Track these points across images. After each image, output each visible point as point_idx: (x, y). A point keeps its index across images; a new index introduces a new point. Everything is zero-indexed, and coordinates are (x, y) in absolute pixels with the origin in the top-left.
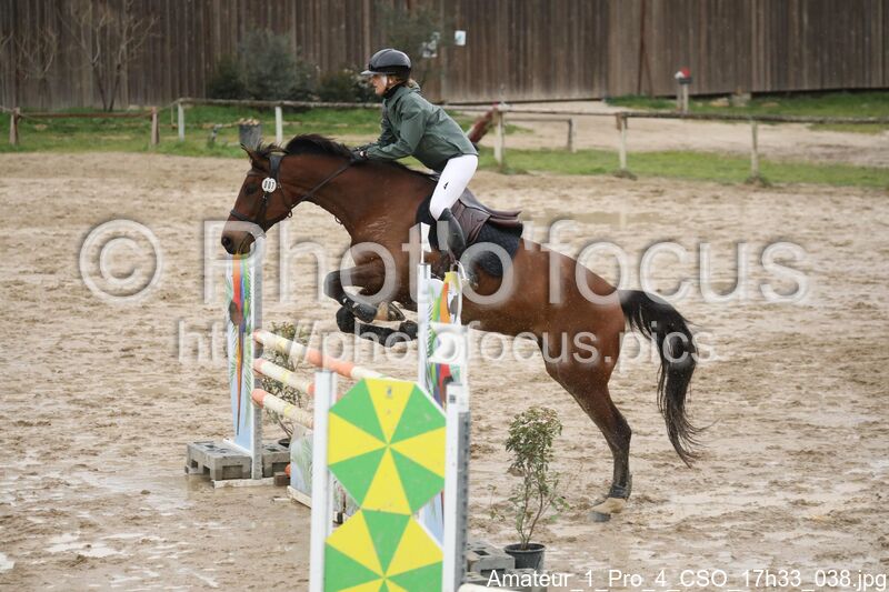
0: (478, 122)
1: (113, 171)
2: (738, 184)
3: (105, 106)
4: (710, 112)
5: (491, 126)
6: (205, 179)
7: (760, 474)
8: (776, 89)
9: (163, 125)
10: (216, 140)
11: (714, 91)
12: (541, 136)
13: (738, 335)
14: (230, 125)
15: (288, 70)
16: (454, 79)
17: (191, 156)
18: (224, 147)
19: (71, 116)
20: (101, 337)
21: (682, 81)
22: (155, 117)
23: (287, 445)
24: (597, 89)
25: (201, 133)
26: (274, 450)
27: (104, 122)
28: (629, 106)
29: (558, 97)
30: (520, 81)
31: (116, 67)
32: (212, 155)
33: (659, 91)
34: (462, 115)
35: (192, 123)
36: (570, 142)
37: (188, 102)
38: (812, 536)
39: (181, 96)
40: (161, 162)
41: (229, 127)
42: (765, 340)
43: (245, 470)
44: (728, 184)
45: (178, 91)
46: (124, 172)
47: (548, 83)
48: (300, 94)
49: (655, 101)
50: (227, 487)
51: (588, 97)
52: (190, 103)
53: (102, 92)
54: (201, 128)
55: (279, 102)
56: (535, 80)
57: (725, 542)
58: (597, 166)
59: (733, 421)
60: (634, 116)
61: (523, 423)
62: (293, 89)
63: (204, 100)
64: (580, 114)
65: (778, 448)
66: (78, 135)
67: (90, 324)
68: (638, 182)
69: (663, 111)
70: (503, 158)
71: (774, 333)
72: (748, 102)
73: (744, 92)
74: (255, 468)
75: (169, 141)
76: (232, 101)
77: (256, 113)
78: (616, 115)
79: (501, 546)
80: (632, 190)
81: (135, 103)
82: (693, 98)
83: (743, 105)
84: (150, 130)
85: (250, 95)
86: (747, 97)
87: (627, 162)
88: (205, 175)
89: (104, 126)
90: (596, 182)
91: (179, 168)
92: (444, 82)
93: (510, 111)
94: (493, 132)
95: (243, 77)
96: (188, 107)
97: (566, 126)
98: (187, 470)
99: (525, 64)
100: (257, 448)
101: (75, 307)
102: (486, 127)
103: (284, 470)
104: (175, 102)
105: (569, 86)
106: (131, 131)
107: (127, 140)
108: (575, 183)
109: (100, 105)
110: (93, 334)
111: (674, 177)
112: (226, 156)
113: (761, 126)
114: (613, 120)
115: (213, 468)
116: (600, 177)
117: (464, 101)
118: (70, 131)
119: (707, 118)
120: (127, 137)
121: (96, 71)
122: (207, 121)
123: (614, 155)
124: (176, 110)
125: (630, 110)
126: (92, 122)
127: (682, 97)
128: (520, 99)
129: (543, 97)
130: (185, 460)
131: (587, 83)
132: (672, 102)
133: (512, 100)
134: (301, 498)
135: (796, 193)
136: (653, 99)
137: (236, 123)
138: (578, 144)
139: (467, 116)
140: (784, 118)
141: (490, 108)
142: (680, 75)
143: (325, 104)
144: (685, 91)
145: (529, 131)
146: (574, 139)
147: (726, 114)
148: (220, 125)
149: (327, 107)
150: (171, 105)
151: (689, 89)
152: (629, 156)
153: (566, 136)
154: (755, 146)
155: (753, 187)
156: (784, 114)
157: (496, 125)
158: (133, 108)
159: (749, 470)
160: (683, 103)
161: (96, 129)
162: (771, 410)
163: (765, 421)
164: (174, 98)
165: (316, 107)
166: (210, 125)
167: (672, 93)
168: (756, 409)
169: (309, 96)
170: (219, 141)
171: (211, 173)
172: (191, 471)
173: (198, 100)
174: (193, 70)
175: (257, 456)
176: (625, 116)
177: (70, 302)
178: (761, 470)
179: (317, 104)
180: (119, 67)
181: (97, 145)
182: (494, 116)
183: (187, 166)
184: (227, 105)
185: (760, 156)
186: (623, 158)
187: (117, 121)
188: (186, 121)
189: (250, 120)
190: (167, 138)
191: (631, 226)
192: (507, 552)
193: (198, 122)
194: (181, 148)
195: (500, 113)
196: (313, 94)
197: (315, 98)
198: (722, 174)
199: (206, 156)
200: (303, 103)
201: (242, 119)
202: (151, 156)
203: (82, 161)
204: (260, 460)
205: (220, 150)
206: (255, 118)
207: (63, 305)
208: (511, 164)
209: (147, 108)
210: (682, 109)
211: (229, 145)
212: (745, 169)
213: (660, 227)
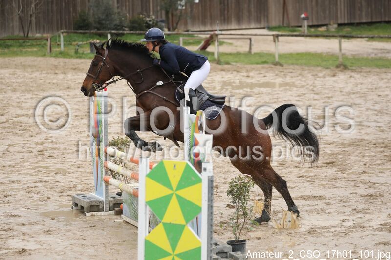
0: (206, 40)
1: (29, 66)
2: (332, 68)
3: (25, 35)
4: (318, 33)
5: (212, 42)
6: (75, 69)
7: (348, 206)
8: (349, 22)
9: (52, 43)
10: (79, 50)
11: (320, 23)
12: (236, 46)
13: (335, 140)
14: (85, 43)
15: (113, 16)
16: (194, 19)
17: (67, 58)
18: (83, 53)
19: (9, 39)
20: (27, 145)
21: (304, 19)
22: (49, 39)
23: (120, 195)
24: (263, 23)
25: (72, 47)
26: (114, 198)
27: (24, 42)
28: (279, 31)
29: (244, 27)
30: (225, 20)
31: (29, 16)
32: (77, 57)
33: (293, 24)
34: (197, 36)
35: (67, 42)
36: (250, 48)
37: (65, 32)
38: (373, 235)
39: (61, 29)
40: (53, 61)
41: (84, 44)
42: (348, 142)
43: (101, 207)
44: (328, 68)
45: (60, 27)
46: (35, 66)
47: (239, 21)
48: (119, 28)
49: (291, 29)
50: (92, 215)
51: (259, 27)
52: (66, 32)
53: (23, 28)
54: (71, 45)
55: (109, 31)
56: (233, 19)
57: (332, 238)
58: (264, 60)
59: (333, 181)
60: (282, 35)
61: (235, 182)
62: (116, 25)
63: (73, 31)
64: (256, 35)
65: (356, 193)
66: (11, 49)
67: (22, 139)
68: (284, 67)
69: (295, 33)
70: (219, 57)
71: (352, 139)
72: (336, 29)
73: (334, 24)
74: (106, 206)
75: (56, 51)
76: (86, 31)
77: (98, 37)
78: (273, 35)
79: (225, 241)
80: (281, 72)
81: (39, 33)
82: (310, 27)
83: (334, 30)
84: (47, 46)
85: (95, 28)
86: (336, 26)
87: (279, 58)
88: (74, 67)
89: (24, 44)
90: (263, 68)
91: (61, 64)
92: (189, 21)
93: (222, 34)
94: (214, 44)
95: (91, 20)
96: (65, 34)
97: (248, 41)
98: (73, 208)
99: (228, 11)
100: (106, 197)
101: (14, 131)
102: (210, 42)
103: (119, 207)
104: (59, 32)
105: (249, 22)
106: (37, 47)
107: (36, 51)
108: (253, 69)
109: (22, 34)
110: (24, 144)
111: (301, 65)
112: (84, 58)
113: (343, 40)
114: (272, 38)
115: (85, 206)
116: (266, 66)
117: (198, 30)
118: (8, 47)
119: (317, 36)
120: (35, 49)
121: (20, 18)
122: (75, 41)
123: (272, 55)
124: (59, 36)
125: (280, 33)
126: (19, 43)
127: (304, 27)
128: (226, 28)
129: (237, 28)
130: (71, 203)
131: (258, 21)
132: (300, 29)
133: (222, 29)
134: (128, 220)
135: (361, 72)
136: (290, 28)
137: (89, 42)
138: (255, 50)
139: (200, 37)
140: (355, 36)
141: (212, 33)
142: (303, 16)
143: (132, 32)
144: (306, 23)
145: (231, 44)
146: (252, 47)
147: (326, 34)
148: (81, 43)
149: (132, 33)
150: (56, 34)
151: (308, 22)
152: (280, 56)
153: (248, 46)
154: (340, 49)
155: (339, 69)
156: (354, 34)
157: (215, 41)
158: (38, 35)
159: (342, 204)
160: (305, 29)
161: (21, 46)
162: (352, 175)
163: (349, 181)
164: (58, 30)
165: (127, 33)
166: (76, 43)
167: (300, 25)
168: (345, 175)
169: (124, 28)
170: (80, 51)
171: (77, 66)
172: (75, 208)
173: (70, 31)
174: (67, 17)
175: (106, 200)
176: (277, 36)
177: (12, 129)
178: (347, 204)
179: (128, 32)
180: (31, 15)
181: (21, 54)
182: (214, 36)
183: (66, 63)
184: (84, 33)
185: (343, 54)
186: (277, 56)
187: (31, 42)
188: (64, 41)
189: (95, 40)
190: (55, 50)
191: (282, 89)
192: (228, 244)
193: (70, 42)
194: (62, 54)
195: (217, 35)
196: (125, 27)
197: (126, 29)
198: (324, 63)
199: (74, 58)
200: (121, 32)
201: (91, 40)
202: (48, 58)
203: (14, 61)
204: (108, 203)
205: (81, 55)
206: (98, 39)
207: (9, 130)
208: (223, 60)
209: (45, 35)
210: (304, 32)
211: (85, 52)
212: (336, 61)
213: (295, 89)
